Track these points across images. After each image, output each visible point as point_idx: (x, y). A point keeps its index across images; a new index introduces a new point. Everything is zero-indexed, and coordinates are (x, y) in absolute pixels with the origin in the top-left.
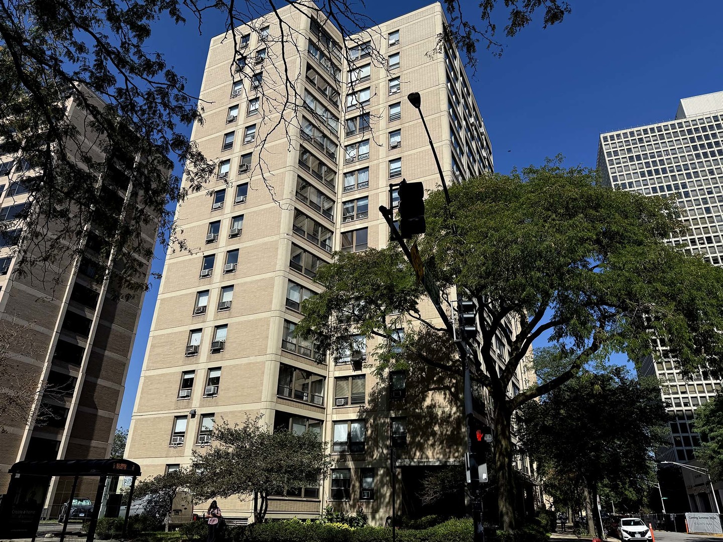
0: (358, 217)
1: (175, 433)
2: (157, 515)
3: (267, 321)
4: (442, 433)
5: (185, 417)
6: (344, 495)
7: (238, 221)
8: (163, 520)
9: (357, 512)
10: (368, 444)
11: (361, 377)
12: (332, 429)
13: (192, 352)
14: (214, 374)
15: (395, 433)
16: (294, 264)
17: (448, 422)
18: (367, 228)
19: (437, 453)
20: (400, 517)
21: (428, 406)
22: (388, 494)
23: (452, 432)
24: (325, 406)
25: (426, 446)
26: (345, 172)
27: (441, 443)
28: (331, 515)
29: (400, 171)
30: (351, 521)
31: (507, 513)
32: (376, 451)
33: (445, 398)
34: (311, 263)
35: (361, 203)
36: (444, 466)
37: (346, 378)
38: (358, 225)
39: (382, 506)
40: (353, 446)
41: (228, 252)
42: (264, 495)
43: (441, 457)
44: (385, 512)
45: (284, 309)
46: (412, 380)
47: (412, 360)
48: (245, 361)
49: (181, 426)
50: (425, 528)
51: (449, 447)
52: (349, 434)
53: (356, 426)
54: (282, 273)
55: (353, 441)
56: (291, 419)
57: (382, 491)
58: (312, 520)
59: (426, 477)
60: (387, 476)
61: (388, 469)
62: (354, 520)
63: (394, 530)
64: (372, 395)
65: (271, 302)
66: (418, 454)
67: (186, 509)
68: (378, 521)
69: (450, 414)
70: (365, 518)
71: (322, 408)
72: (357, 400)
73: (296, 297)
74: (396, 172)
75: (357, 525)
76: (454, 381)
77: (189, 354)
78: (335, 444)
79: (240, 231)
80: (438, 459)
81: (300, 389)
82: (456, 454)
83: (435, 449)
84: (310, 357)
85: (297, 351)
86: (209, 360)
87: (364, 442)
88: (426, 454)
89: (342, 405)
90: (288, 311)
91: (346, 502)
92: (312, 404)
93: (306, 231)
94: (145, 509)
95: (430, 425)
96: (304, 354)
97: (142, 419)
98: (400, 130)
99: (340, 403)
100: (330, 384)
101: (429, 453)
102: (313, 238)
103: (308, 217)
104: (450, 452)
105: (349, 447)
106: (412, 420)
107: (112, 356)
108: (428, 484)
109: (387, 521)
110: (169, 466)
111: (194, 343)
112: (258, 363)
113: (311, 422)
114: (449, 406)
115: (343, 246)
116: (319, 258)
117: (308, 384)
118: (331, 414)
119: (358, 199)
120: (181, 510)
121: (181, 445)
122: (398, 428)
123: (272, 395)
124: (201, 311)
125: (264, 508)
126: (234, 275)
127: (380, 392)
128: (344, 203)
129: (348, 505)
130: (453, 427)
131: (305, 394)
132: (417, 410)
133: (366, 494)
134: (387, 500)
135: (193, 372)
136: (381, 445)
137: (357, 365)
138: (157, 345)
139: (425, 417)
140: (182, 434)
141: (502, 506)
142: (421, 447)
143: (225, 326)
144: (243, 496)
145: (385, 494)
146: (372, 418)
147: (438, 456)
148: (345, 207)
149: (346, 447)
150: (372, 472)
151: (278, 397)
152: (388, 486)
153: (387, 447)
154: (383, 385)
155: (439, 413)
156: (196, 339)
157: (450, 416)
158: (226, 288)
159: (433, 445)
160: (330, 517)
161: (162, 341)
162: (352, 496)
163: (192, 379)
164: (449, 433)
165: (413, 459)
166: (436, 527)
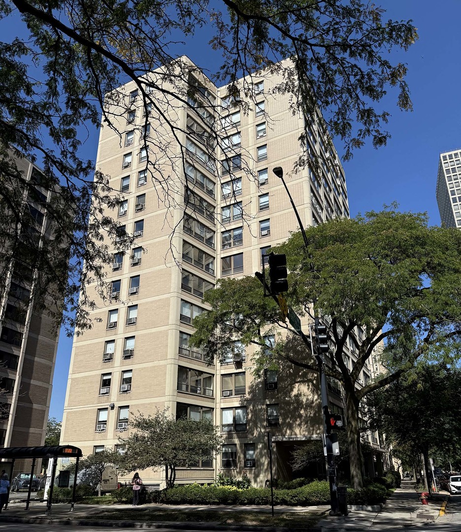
0: (234, 244)
1: (99, 422)
2: (91, 484)
3: (166, 333)
4: (306, 415)
5: (106, 409)
6: (232, 464)
7: (138, 252)
8: (96, 488)
9: (243, 477)
10: (249, 425)
11: (242, 374)
12: (221, 414)
13: (108, 358)
14: (126, 376)
15: (270, 416)
16: (185, 286)
17: (311, 407)
18: (242, 253)
19: (303, 431)
20: (276, 480)
21: (295, 395)
22: (266, 463)
23: (315, 414)
24: (215, 397)
25: (294, 425)
26: (223, 206)
27: (306, 423)
28: (223, 480)
29: (268, 204)
30: (238, 484)
31: (357, 476)
32: (255, 430)
33: (308, 389)
34: (197, 283)
35: (237, 232)
36: (308, 441)
37: (230, 375)
38: (235, 251)
39: (262, 472)
40: (237, 427)
41: (131, 277)
42: (173, 467)
43: (307, 433)
44: (264, 477)
45: (179, 323)
46: (282, 375)
47: (282, 360)
48: (150, 364)
49: (103, 416)
50: (295, 488)
51: (313, 426)
52: (234, 418)
53: (240, 411)
54: (175, 294)
55: (237, 423)
56: (189, 408)
57: (261, 460)
58: (209, 484)
59: (295, 450)
60: (265, 449)
61: (265, 444)
62: (241, 483)
63: (272, 490)
64: (251, 387)
65: (168, 318)
66: (288, 432)
67: (112, 479)
68: (259, 483)
69: (313, 401)
70: (249, 482)
71: (212, 398)
72: (240, 391)
73: (187, 312)
74: (265, 205)
75: (243, 487)
76: (316, 375)
77: (106, 360)
78: (223, 426)
79: (140, 260)
80: (304, 435)
81: (194, 384)
82: (318, 432)
83: (301, 428)
84: (201, 360)
85: (190, 355)
86: (122, 365)
87: (246, 424)
88: (294, 432)
89: (228, 396)
90: (182, 324)
91: (234, 469)
92: (204, 396)
93: (193, 258)
94: (81, 480)
95: (297, 409)
96: (196, 357)
97: (72, 412)
98: (267, 168)
99: (226, 394)
100: (217, 380)
101: (297, 431)
102: (198, 263)
103: (194, 246)
104: (313, 430)
105: (235, 428)
106: (283, 406)
107: (41, 361)
108: (297, 455)
109: (266, 483)
110: (96, 447)
111: (109, 351)
112: (161, 366)
113: (204, 409)
114: (312, 395)
115: (223, 268)
116: (204, 280)
117: (200, 379)
118: (219, 403)
119: (233, 229)
120: (108, 480)
121: (104, 431)
122: (272, 412)
123: (174, 390)
124: (113, 326)
125: (173, 477)
126: (137, 296)
127: (257, 385)
128: (223, 233)
129: (235, 472)
130: (316, 411)
131: (198, 389)
132: (287, 399)
133: (249, 463)
134: (265, 467)
135: (110, 374)
136: (259, 426)
137: (239, 364)
138: (79, 354)
139: (293, 403)
140: (104, 422)
141: (353, 471)
142: (290, 427)
143: (133, 337)
144: (156, 468)
145: (264, 463)
146: (251, 405)
147: (304, 433)
148: (224, 236)
149: (232, 428)
150: (253, 446)
151: (178, 392)
152: (266, 457)
153: (265, 427)
154: (259, 380)
155: (304, 400)
156: (110, 349)
157: (313, 402)
158: (131, 307)
159: (300, 425)
160: (222, 481)
161: (83, 350)
162: (239, 465)
163: (110, 380)
164: (312, 415)
165: (284, 436)
166: (303, 487)
